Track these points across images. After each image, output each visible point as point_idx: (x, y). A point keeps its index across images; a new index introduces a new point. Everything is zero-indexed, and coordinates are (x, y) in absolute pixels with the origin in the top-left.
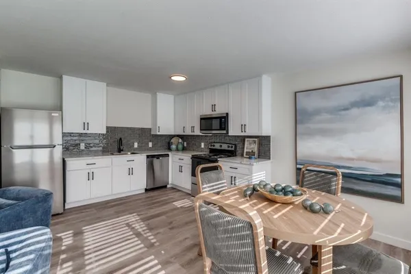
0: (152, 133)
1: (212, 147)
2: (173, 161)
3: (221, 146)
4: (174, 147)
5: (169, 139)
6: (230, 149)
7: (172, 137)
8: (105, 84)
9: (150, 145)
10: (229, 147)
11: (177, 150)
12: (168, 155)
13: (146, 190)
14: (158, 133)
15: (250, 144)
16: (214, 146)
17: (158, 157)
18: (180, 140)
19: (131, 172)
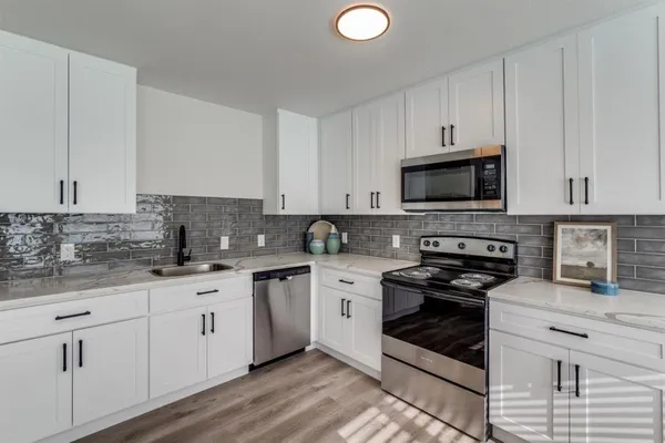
0: (267, 211)
1: (431, 248)
2: (321, 285)
3: (462, 246)
4: (318, 245)
5: (304, 225)
6: (497, 254)
7: (313, 220)
8: (134, 71)
9: (261, 241)
10: (491, 248)
11: (326, 251)
12: (307, 269)
13: (252, 368)
14: (282, 212)
15: (578, 240)
16: (436, 244)
17: (282, 274)
18: (333, 230)
19: (208, 324)
